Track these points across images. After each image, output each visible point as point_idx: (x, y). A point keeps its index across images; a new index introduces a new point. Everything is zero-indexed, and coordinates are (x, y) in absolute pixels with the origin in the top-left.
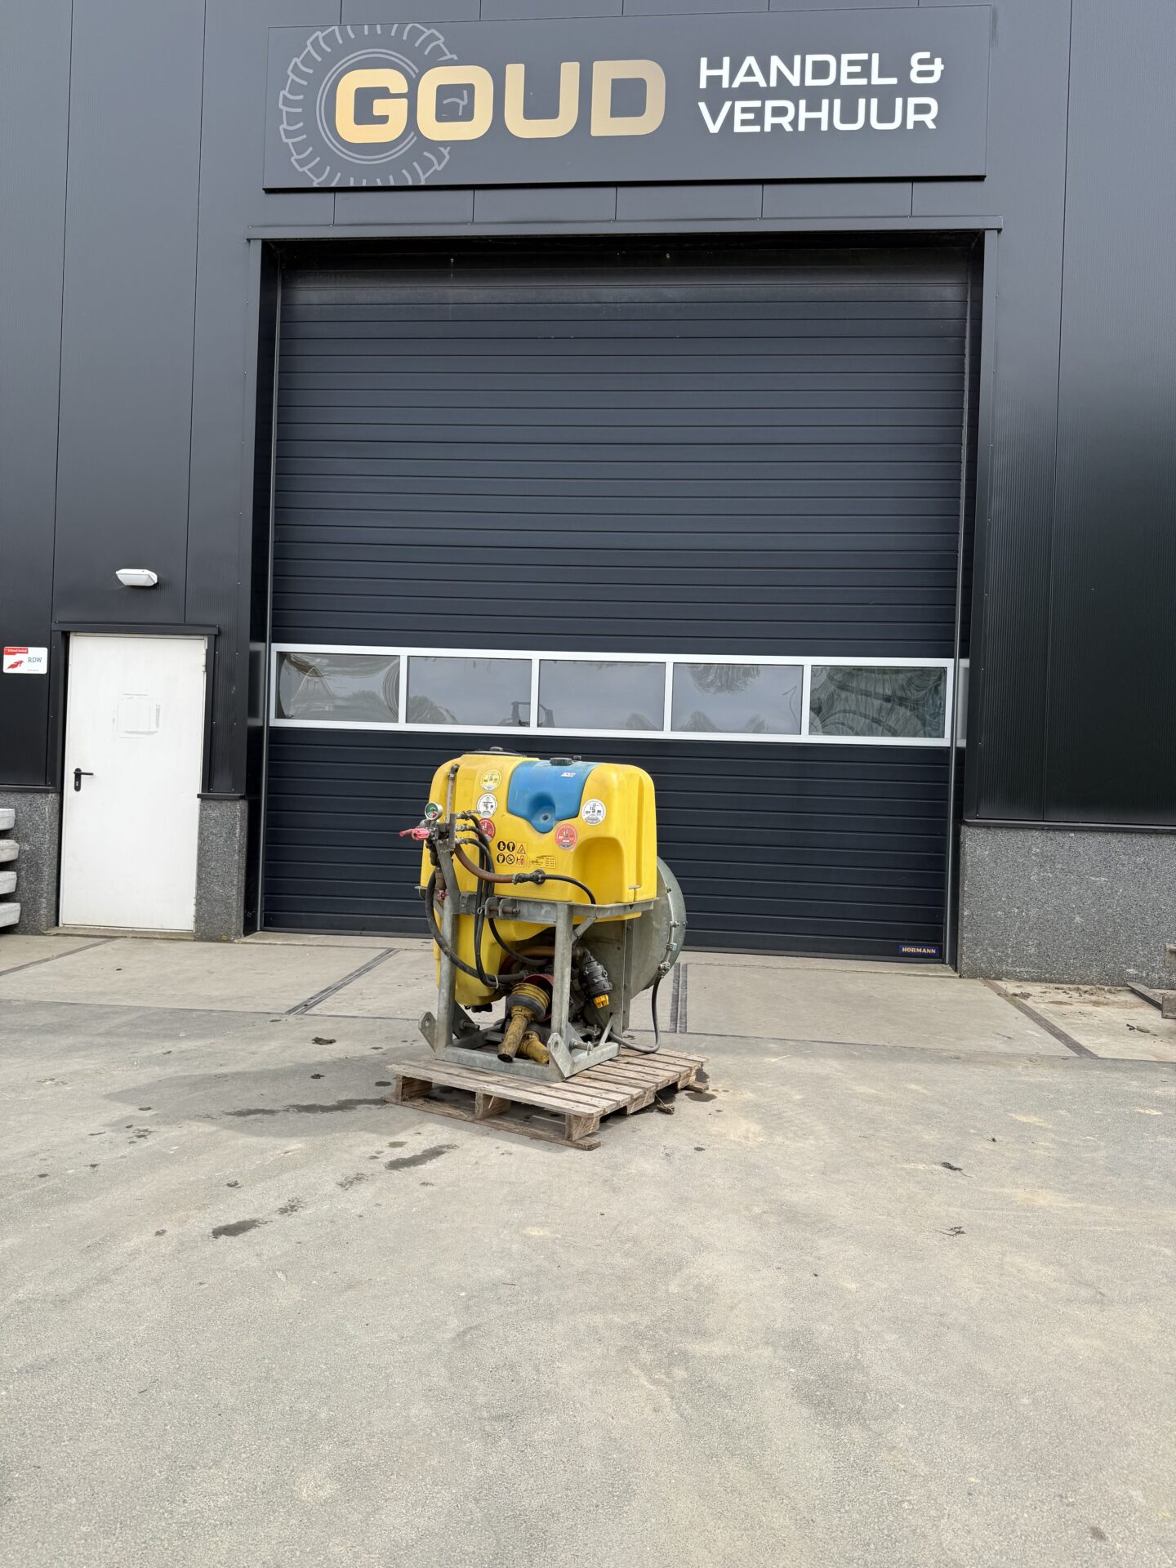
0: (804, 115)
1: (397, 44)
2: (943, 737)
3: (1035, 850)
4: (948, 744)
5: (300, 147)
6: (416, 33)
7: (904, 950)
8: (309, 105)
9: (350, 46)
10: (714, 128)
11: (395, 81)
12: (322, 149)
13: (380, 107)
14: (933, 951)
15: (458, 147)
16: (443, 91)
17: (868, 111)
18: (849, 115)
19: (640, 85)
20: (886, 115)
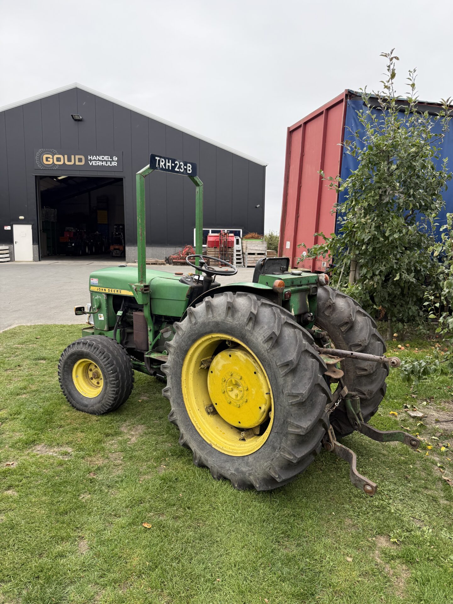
0: (101, 163)
1: (50, 152)
5: (39, 164)
6: (53, 150)
8: (40, 159)
9: (44, 152)
10: (91, 164)
11: (51, 156)
12: (42, 164)
13: (49, 159)
15: (59, 165)
16: (57, 158)
17: (109, 163)
18: (107, 163)
19: (81, 158)
20: (111, 164)
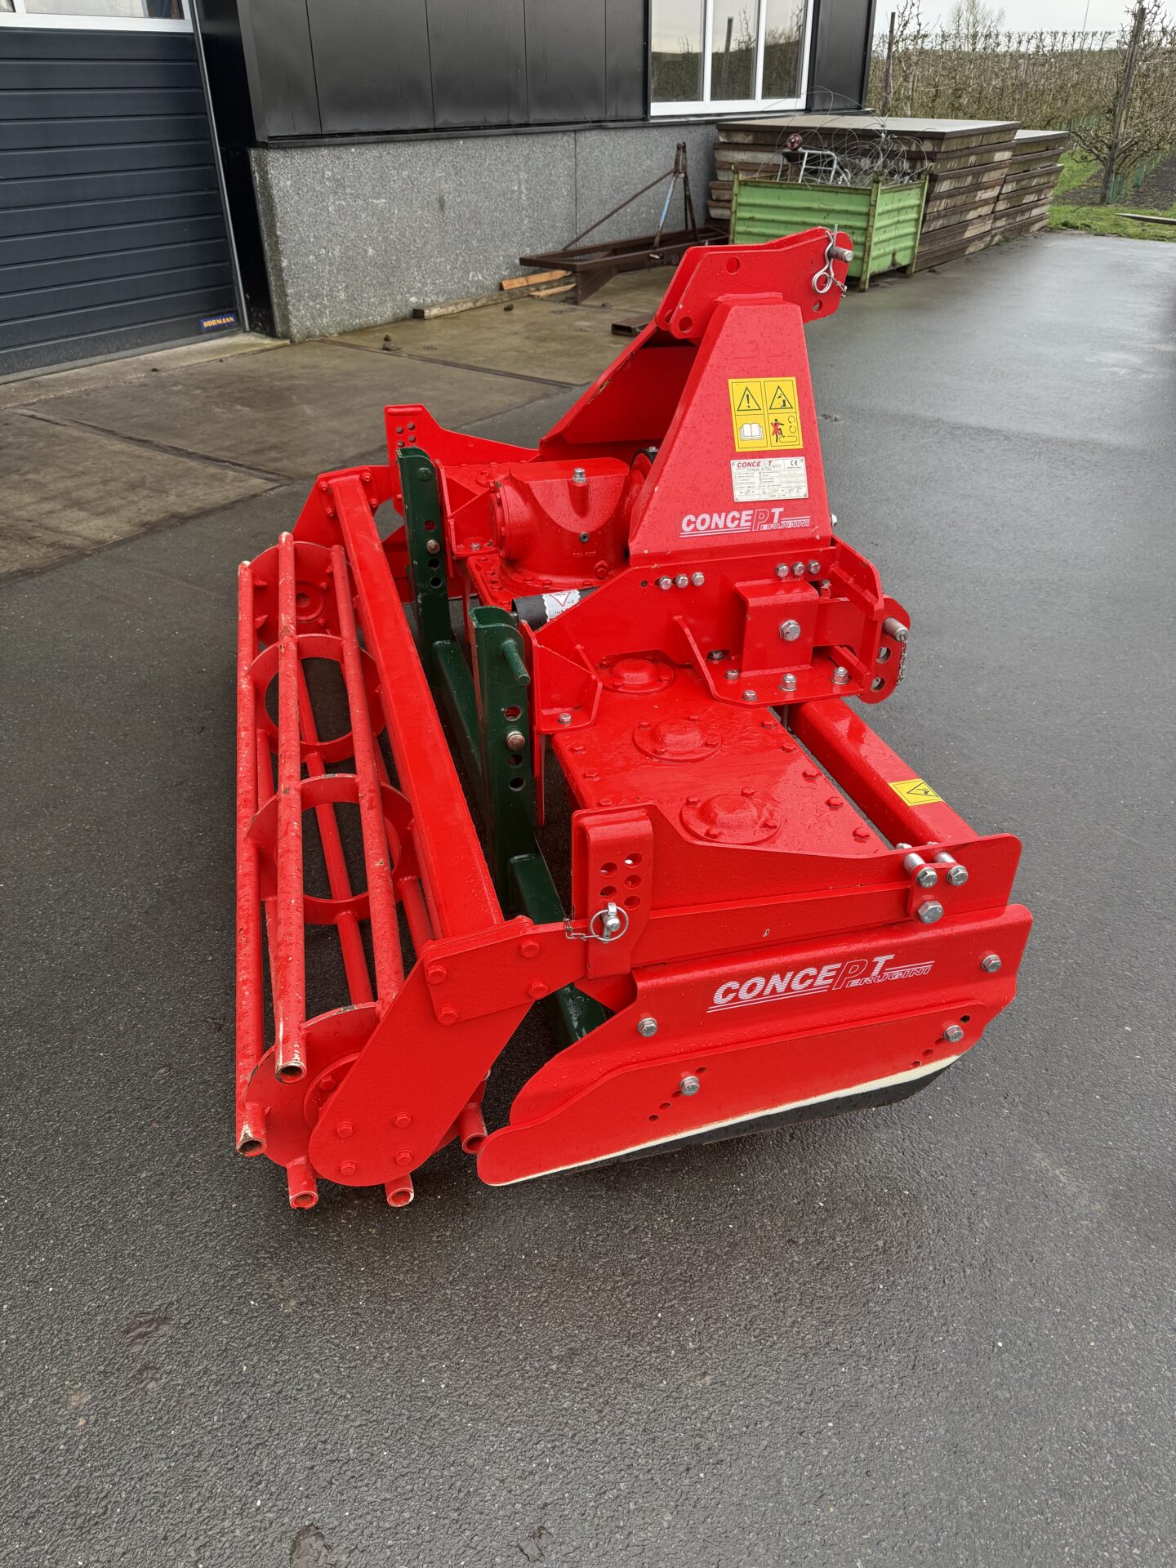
2: (181, 16)
3: (328, 174)
4: (190, 29)
7: (207, 324)
14: (232, 319)
